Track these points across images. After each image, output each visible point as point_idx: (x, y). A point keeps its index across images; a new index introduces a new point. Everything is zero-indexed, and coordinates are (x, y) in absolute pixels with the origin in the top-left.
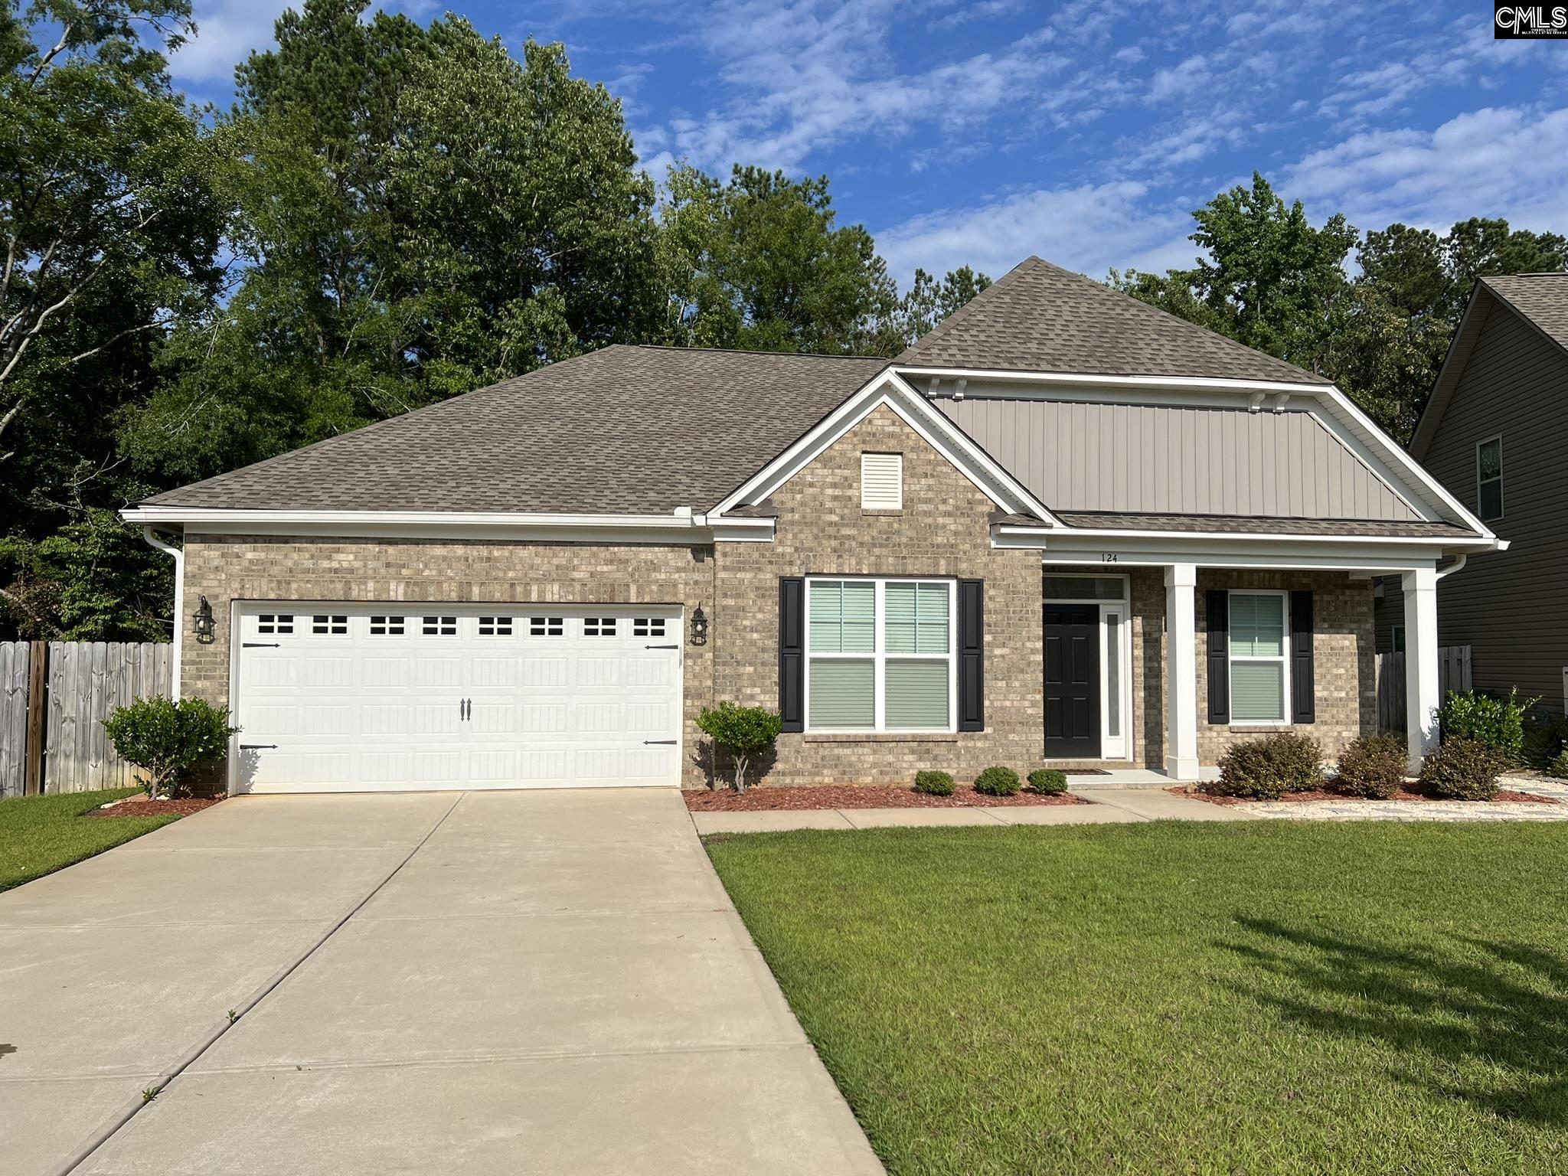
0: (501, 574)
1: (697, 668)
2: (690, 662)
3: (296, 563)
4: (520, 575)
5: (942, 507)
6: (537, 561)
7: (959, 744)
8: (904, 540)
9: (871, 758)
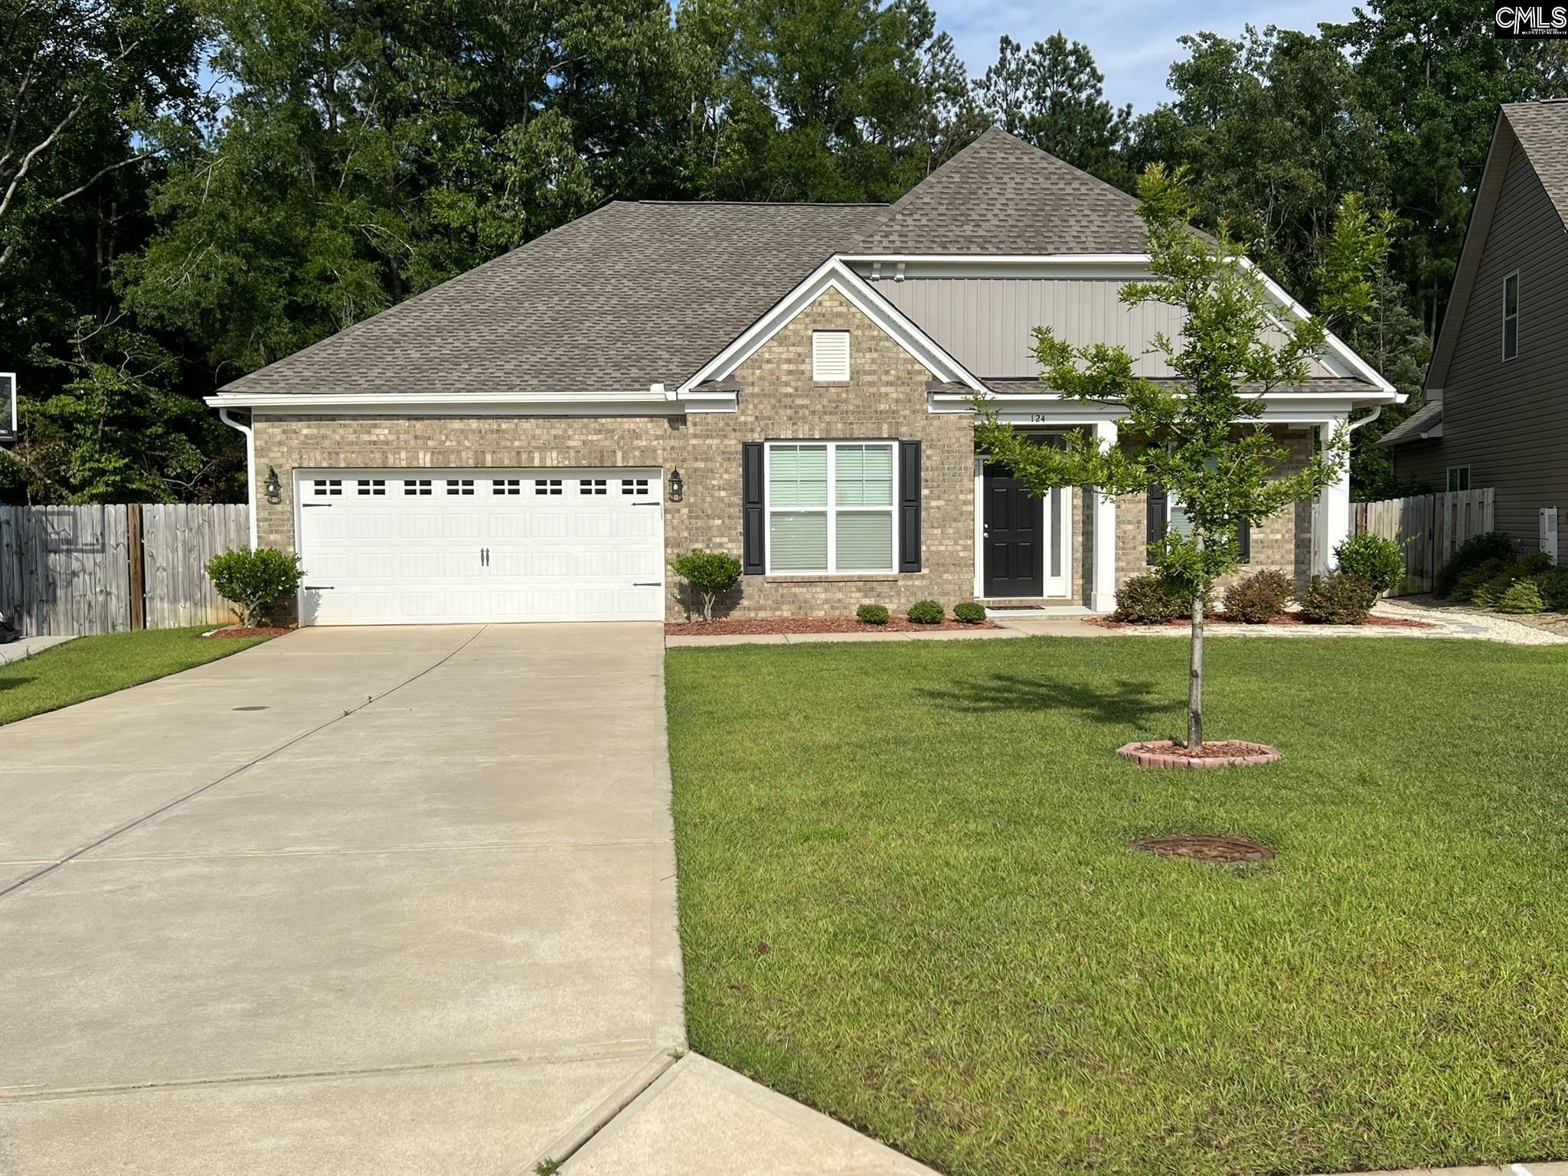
0: (509, 444)
1: (675, 521)
2: (669, 517)
3: (342, 437)
4: (525, 444)
5: (884, 378)
6: (538, 432)
7: (900, 583)
8: (851, 407)
9: (823, 596)
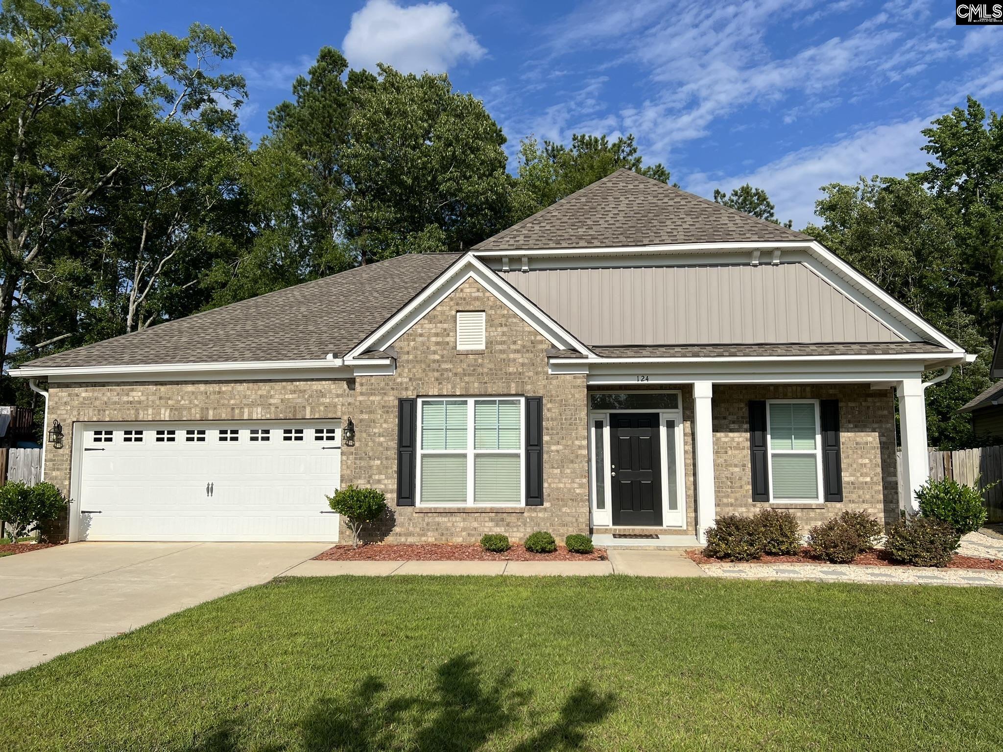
0: (226, 402)
1: (349, 462)
2: (344, 458)
4: (238, 402)
5: (513, 347)
6: (249, 393)
7: (526, 514)
8: (486, 370)
9: (462, 525)
